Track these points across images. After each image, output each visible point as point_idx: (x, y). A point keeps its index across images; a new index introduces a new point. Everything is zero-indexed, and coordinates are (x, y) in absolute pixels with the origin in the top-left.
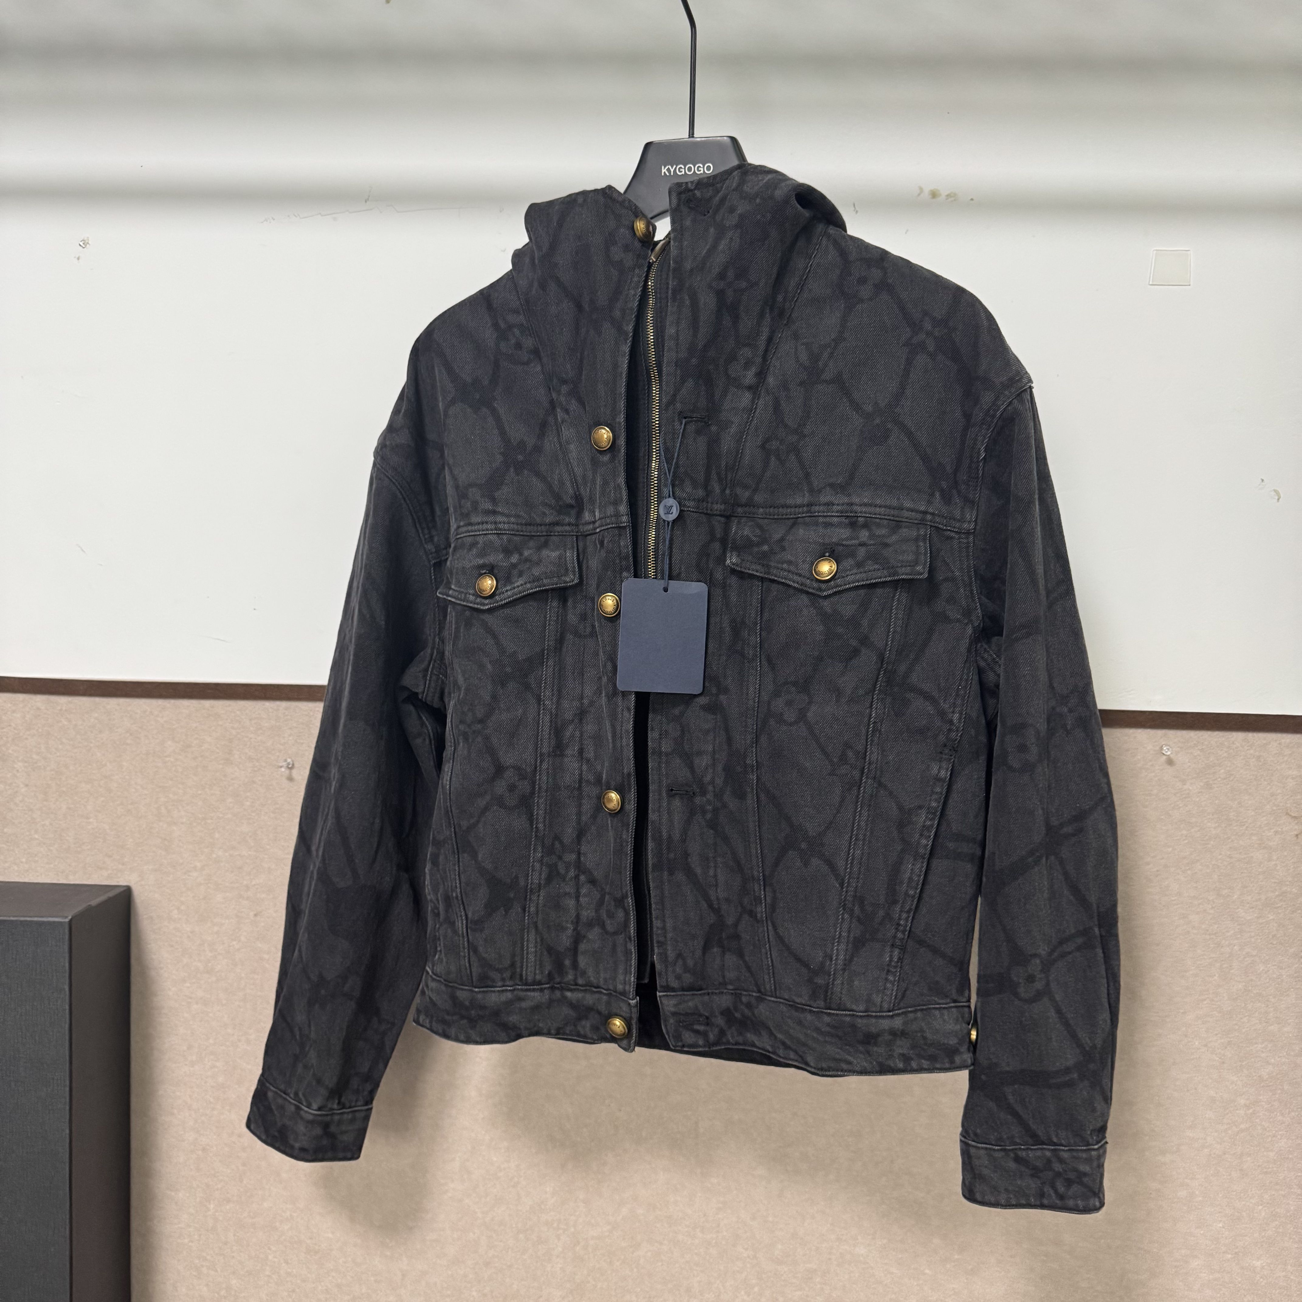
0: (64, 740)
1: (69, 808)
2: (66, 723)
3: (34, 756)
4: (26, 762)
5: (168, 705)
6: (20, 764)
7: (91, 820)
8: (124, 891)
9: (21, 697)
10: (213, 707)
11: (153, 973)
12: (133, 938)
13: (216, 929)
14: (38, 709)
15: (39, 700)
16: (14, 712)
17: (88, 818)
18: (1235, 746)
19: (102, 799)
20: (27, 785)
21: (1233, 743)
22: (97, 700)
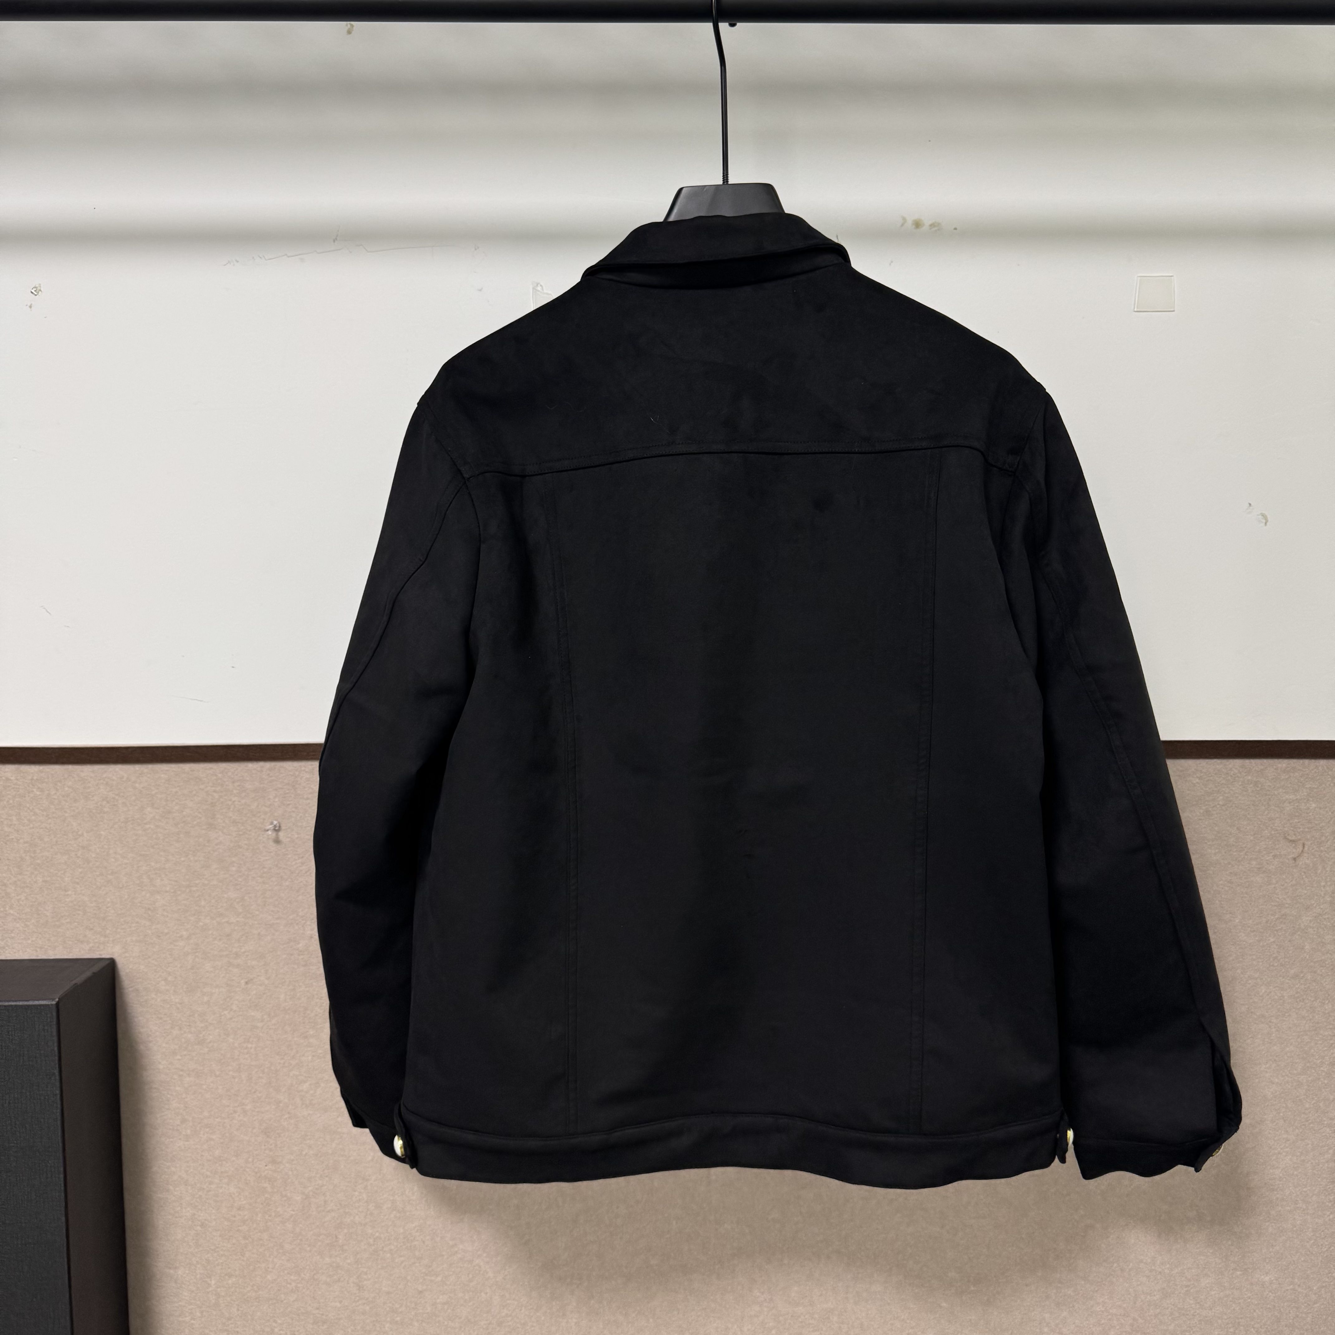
2: (38, 793)
5: (145, 771)
8: (109, 964)
10: (193, 771)
11: (142, 1047)
12: (119, 1012)
13: (206, 999)
18: (1232, 772)
21: (1231, 769)
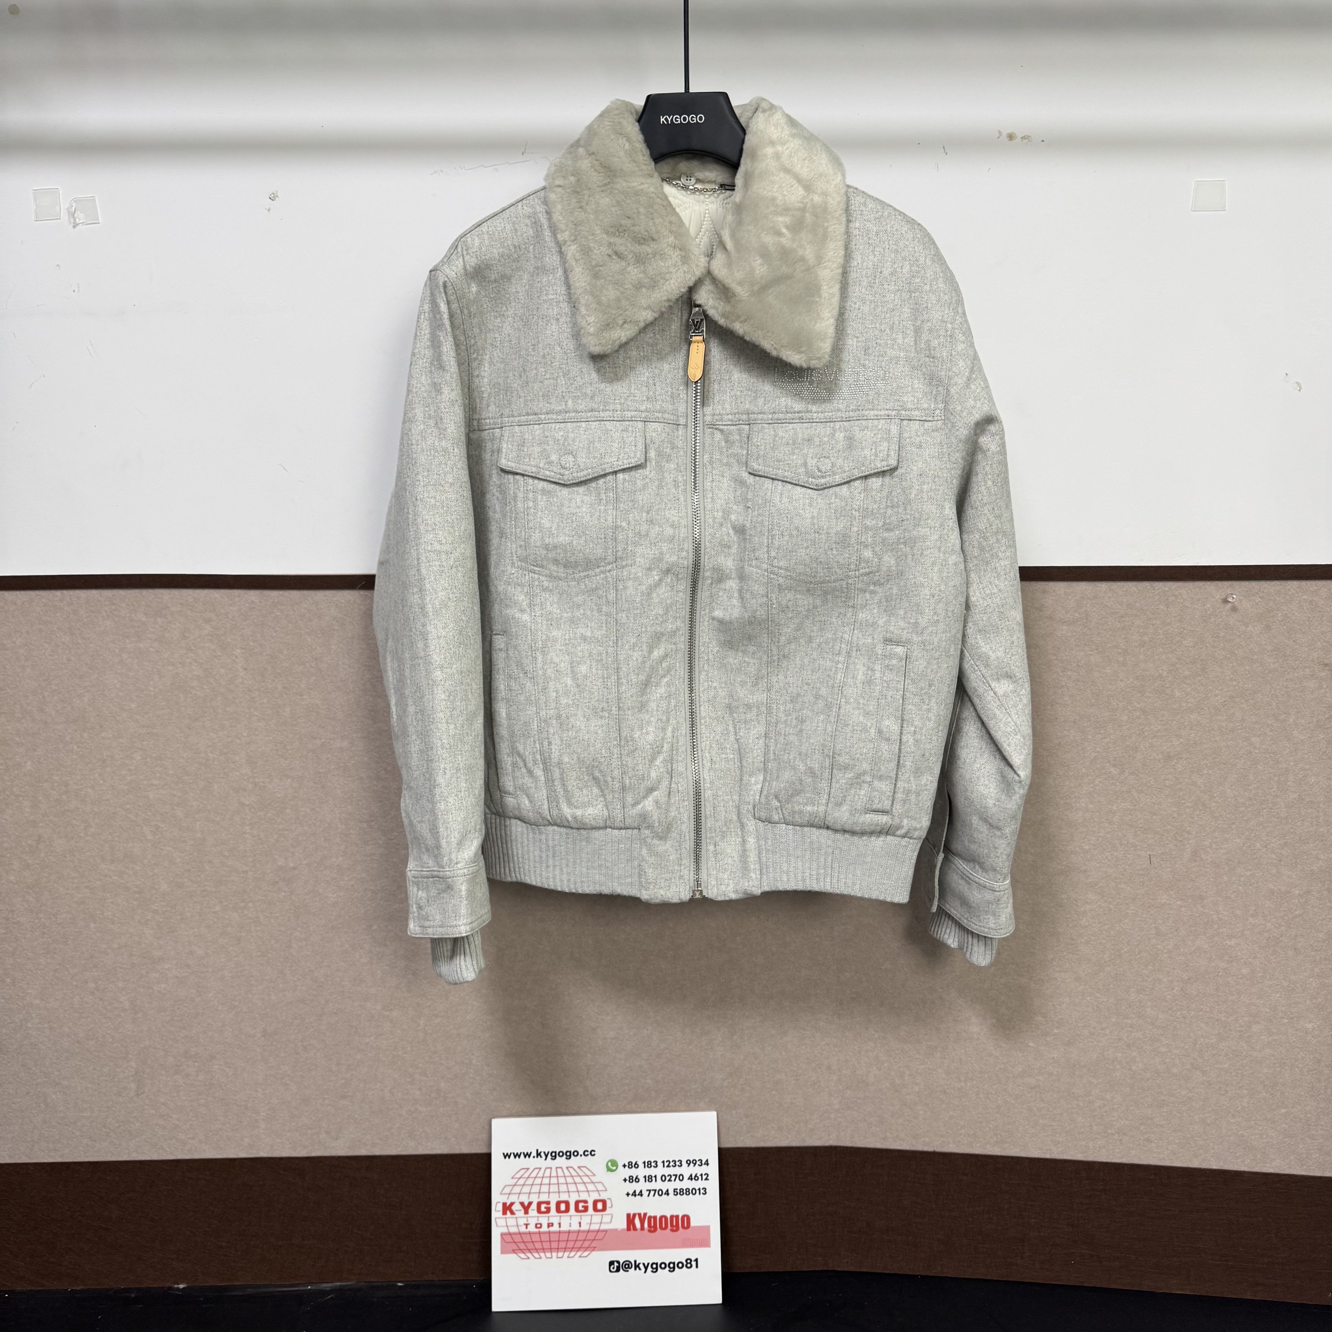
0: (278, 629)
1: (285, 688)
2: (278, 614)
3: (251, 643)
4: (243, 649)
6: (239, 651)
7: (305, 697)
9: (236, 592)
14: (253, 602)
15: (253, 595)
16: (231, 605)
17: (302, 696)
18: (1290, 592)
19: (314, 678)
20: (245, 669)
21: (1289, 590)
22: (306, 592)
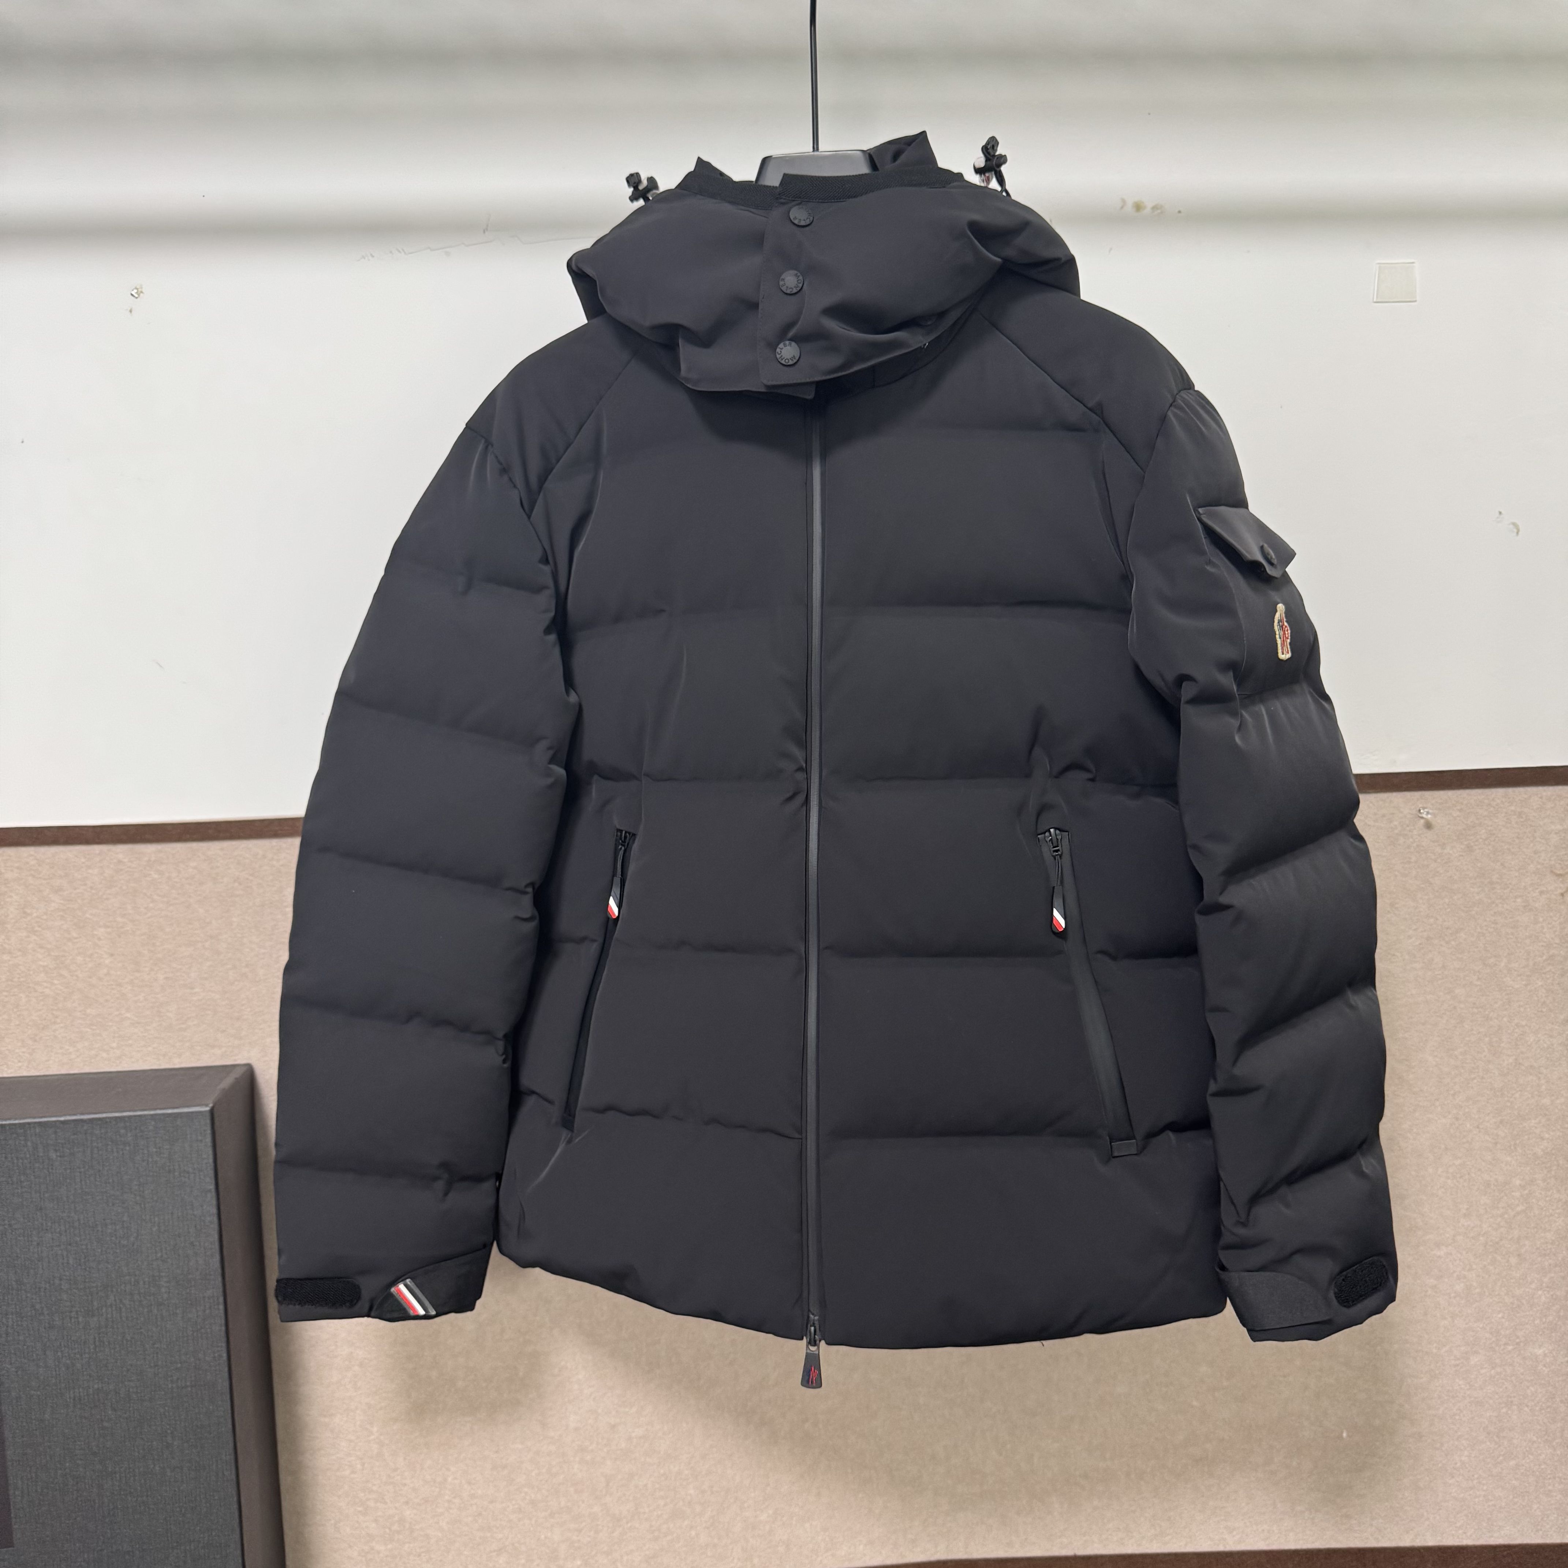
4: (108, 927)
6: (102, 930)
8: (248, 1069)
14: (120, 862)
16: (89, 867)
18: (1495, 803)
19: (209, 963)
20: (112, 955)
21: (1493, 800)
